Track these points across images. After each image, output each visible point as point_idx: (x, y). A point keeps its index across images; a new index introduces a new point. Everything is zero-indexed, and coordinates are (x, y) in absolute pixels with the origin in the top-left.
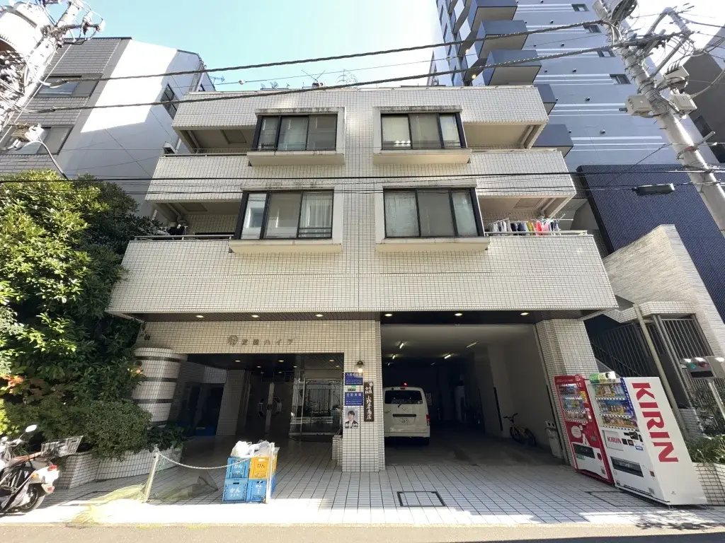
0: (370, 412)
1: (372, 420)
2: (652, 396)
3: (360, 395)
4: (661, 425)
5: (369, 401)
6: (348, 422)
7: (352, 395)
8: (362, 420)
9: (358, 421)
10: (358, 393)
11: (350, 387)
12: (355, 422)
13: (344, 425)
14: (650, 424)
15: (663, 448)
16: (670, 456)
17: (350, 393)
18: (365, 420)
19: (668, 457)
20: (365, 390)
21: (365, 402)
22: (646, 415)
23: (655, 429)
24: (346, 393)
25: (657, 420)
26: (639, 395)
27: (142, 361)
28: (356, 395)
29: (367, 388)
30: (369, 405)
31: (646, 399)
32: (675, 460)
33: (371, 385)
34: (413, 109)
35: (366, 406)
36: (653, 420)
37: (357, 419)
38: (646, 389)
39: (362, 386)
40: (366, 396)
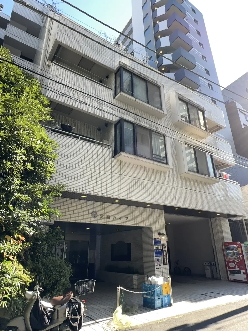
1: (167, 264)
3: (161, 251)
6: (157, 266)
7: (157, 251)
8: (163, 264)
9: (161, 265)
12: (160, 266)
13: (155, 267)
18: (164, 264)
20: (163, 248)
21: (163, 254)
24: (155, 250)
28: (159, 251)
33: (165, 245)
34: (190, 101)
35: (164, 256)
37: (161, 264)
39: (161, 246)
40: (164, 251)
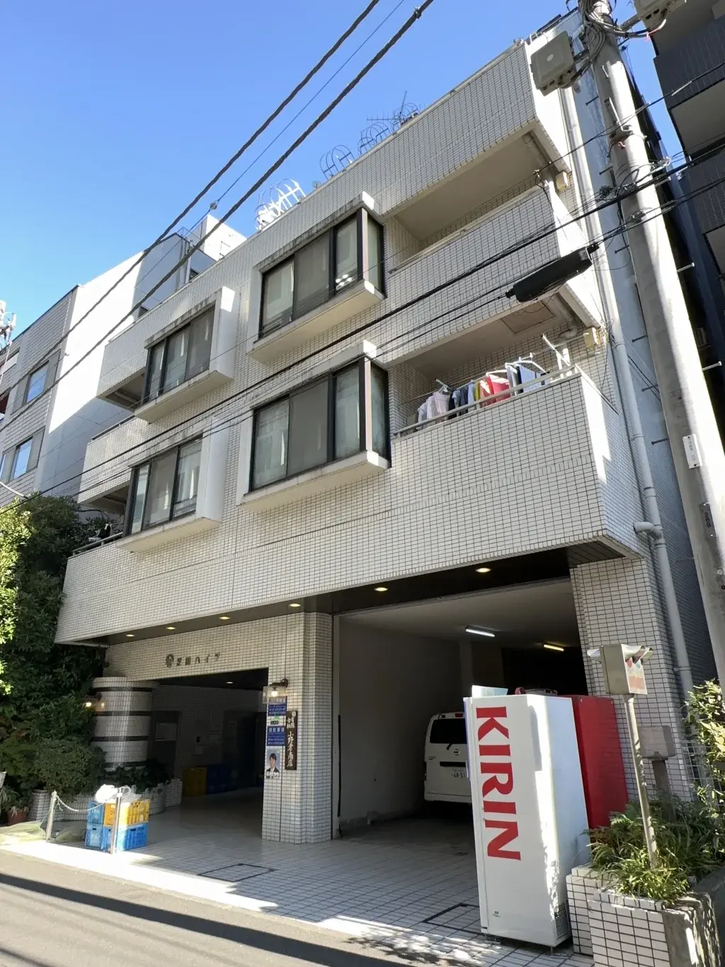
0: (291, 756)
1: (295, 768)
2: (505, 732)
3: (282, 730)
4: (506, 789)
5: (291, 739)
6: (269, 770)
7: (274, 730)
9: (280, 768)
10: (281, 727)
11: (273, 718)
12: (276, 770)
13: (265, 774)
14: (487, 787)
15: (499, 831)
16: (508, 847)
17: (272, 727)
18: (287, 768)
19: (504, 848)
20: (287, 723)
21: (286, 741)
22: (486, 768)
23: (495, 796)
24: (269, 727)
25: (503, 778)
26: (483, 732)
27: (102, 693)
28: (279, 730)
29: (289, 720)
30: (291, 745)
31: (494, 738)
32: (516, 855)
33: (294, 714)
35: (287, 745)
36: (495, 777)
38: (498, 720)
39: (285, 717)
40: (287, 731)
